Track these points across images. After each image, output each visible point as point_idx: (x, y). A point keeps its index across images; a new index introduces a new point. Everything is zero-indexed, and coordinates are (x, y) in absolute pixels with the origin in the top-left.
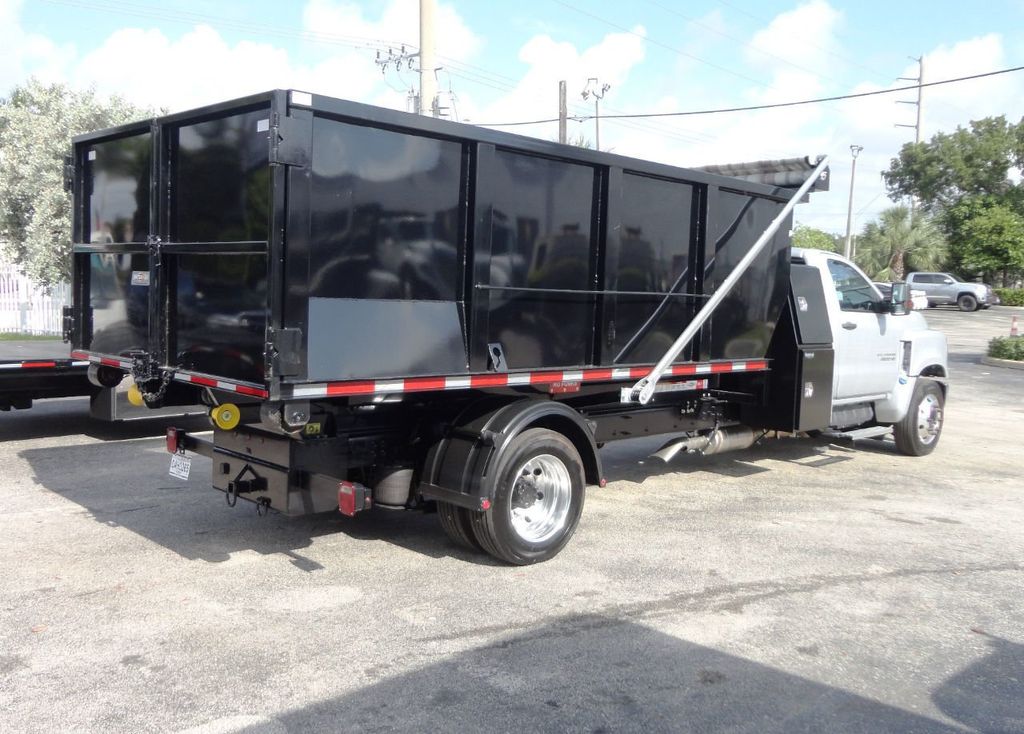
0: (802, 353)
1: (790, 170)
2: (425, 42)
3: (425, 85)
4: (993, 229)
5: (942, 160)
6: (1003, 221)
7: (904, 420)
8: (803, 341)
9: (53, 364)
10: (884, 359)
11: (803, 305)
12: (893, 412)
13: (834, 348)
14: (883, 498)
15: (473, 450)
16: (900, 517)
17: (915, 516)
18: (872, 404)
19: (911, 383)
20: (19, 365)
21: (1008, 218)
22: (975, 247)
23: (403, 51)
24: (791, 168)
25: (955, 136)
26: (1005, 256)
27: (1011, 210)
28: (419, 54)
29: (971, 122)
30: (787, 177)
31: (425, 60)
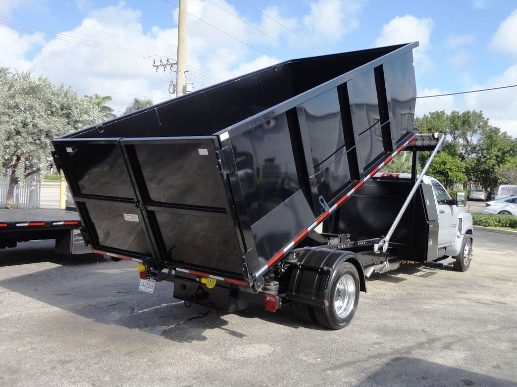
0: (428, 225)
1: (423, 140)
2: (180, 58)
3: (180, 79)
4: (441, 162)
5: (418, 129)
6: (446, 159)
7: (460, 254)
8: (429, 219)
9: (44, 224)
10: (453, 227)
11: (428, 203)
12: (455, 251)
13: (438, 222)
14: (465, 293)
15: (317, 276)
16: (479, 301)
17: (485, 301)
18: (445, 248)
19: (462, 237)
20: (27, 224)
21: (447, 158)
22: (433, 170)
23: (168, 61)
24: (425, 138)
25: (423, 119)
26: (447, 175)
27: (448, 154)
28: (177, 63)
29: (430, 113)
30: (423, 143)
31: (180, 67)
